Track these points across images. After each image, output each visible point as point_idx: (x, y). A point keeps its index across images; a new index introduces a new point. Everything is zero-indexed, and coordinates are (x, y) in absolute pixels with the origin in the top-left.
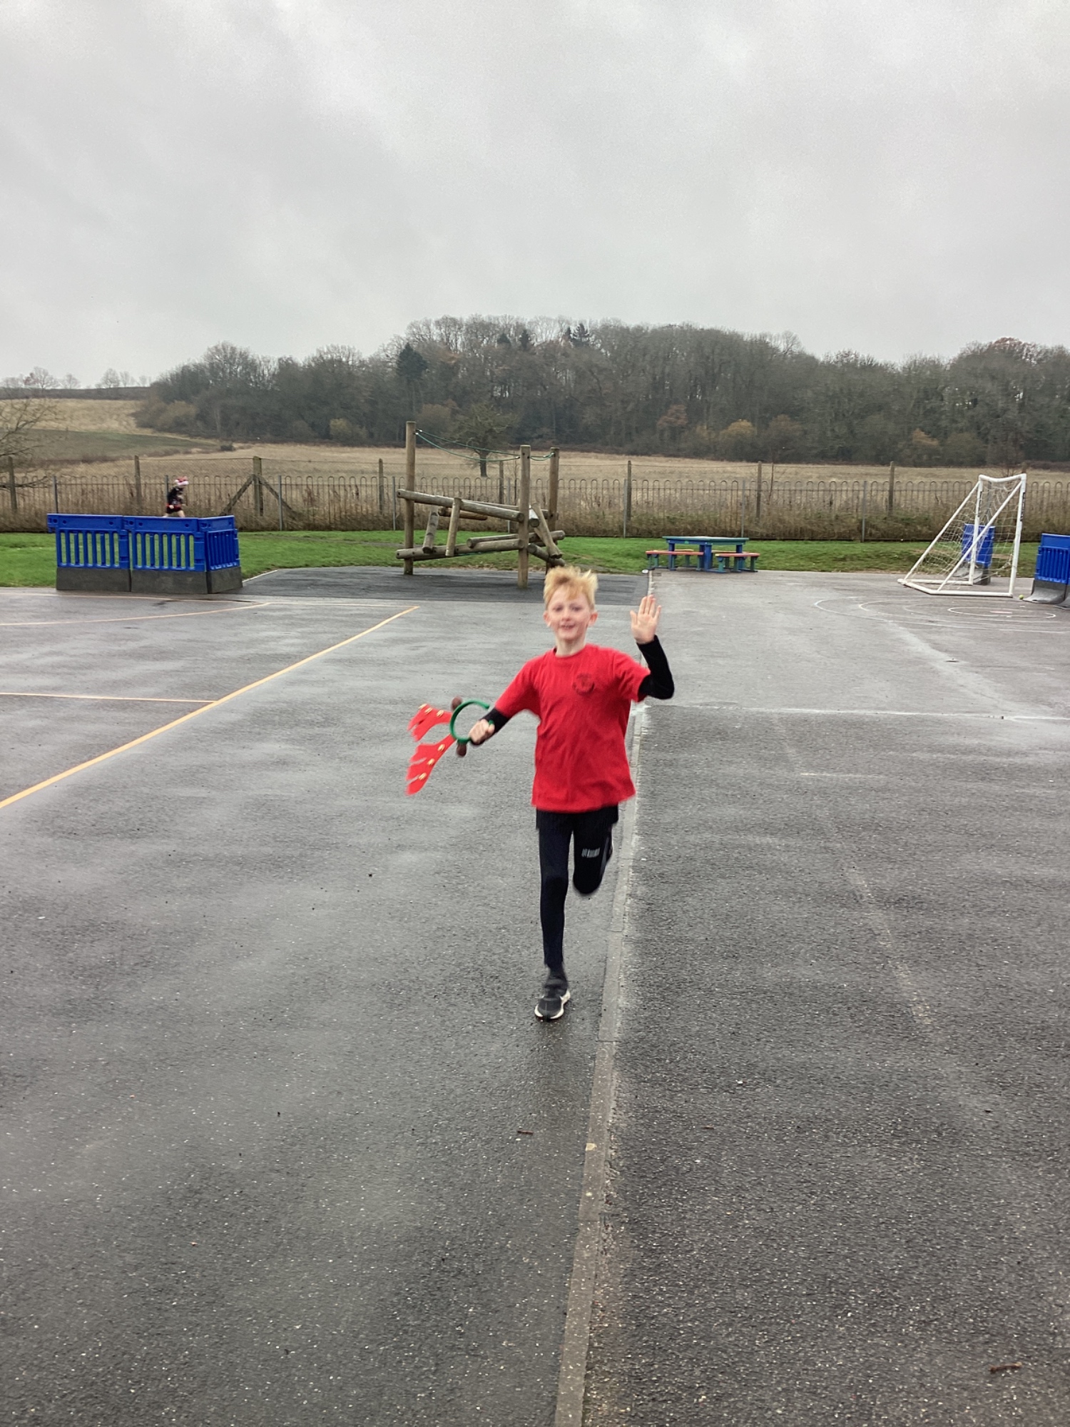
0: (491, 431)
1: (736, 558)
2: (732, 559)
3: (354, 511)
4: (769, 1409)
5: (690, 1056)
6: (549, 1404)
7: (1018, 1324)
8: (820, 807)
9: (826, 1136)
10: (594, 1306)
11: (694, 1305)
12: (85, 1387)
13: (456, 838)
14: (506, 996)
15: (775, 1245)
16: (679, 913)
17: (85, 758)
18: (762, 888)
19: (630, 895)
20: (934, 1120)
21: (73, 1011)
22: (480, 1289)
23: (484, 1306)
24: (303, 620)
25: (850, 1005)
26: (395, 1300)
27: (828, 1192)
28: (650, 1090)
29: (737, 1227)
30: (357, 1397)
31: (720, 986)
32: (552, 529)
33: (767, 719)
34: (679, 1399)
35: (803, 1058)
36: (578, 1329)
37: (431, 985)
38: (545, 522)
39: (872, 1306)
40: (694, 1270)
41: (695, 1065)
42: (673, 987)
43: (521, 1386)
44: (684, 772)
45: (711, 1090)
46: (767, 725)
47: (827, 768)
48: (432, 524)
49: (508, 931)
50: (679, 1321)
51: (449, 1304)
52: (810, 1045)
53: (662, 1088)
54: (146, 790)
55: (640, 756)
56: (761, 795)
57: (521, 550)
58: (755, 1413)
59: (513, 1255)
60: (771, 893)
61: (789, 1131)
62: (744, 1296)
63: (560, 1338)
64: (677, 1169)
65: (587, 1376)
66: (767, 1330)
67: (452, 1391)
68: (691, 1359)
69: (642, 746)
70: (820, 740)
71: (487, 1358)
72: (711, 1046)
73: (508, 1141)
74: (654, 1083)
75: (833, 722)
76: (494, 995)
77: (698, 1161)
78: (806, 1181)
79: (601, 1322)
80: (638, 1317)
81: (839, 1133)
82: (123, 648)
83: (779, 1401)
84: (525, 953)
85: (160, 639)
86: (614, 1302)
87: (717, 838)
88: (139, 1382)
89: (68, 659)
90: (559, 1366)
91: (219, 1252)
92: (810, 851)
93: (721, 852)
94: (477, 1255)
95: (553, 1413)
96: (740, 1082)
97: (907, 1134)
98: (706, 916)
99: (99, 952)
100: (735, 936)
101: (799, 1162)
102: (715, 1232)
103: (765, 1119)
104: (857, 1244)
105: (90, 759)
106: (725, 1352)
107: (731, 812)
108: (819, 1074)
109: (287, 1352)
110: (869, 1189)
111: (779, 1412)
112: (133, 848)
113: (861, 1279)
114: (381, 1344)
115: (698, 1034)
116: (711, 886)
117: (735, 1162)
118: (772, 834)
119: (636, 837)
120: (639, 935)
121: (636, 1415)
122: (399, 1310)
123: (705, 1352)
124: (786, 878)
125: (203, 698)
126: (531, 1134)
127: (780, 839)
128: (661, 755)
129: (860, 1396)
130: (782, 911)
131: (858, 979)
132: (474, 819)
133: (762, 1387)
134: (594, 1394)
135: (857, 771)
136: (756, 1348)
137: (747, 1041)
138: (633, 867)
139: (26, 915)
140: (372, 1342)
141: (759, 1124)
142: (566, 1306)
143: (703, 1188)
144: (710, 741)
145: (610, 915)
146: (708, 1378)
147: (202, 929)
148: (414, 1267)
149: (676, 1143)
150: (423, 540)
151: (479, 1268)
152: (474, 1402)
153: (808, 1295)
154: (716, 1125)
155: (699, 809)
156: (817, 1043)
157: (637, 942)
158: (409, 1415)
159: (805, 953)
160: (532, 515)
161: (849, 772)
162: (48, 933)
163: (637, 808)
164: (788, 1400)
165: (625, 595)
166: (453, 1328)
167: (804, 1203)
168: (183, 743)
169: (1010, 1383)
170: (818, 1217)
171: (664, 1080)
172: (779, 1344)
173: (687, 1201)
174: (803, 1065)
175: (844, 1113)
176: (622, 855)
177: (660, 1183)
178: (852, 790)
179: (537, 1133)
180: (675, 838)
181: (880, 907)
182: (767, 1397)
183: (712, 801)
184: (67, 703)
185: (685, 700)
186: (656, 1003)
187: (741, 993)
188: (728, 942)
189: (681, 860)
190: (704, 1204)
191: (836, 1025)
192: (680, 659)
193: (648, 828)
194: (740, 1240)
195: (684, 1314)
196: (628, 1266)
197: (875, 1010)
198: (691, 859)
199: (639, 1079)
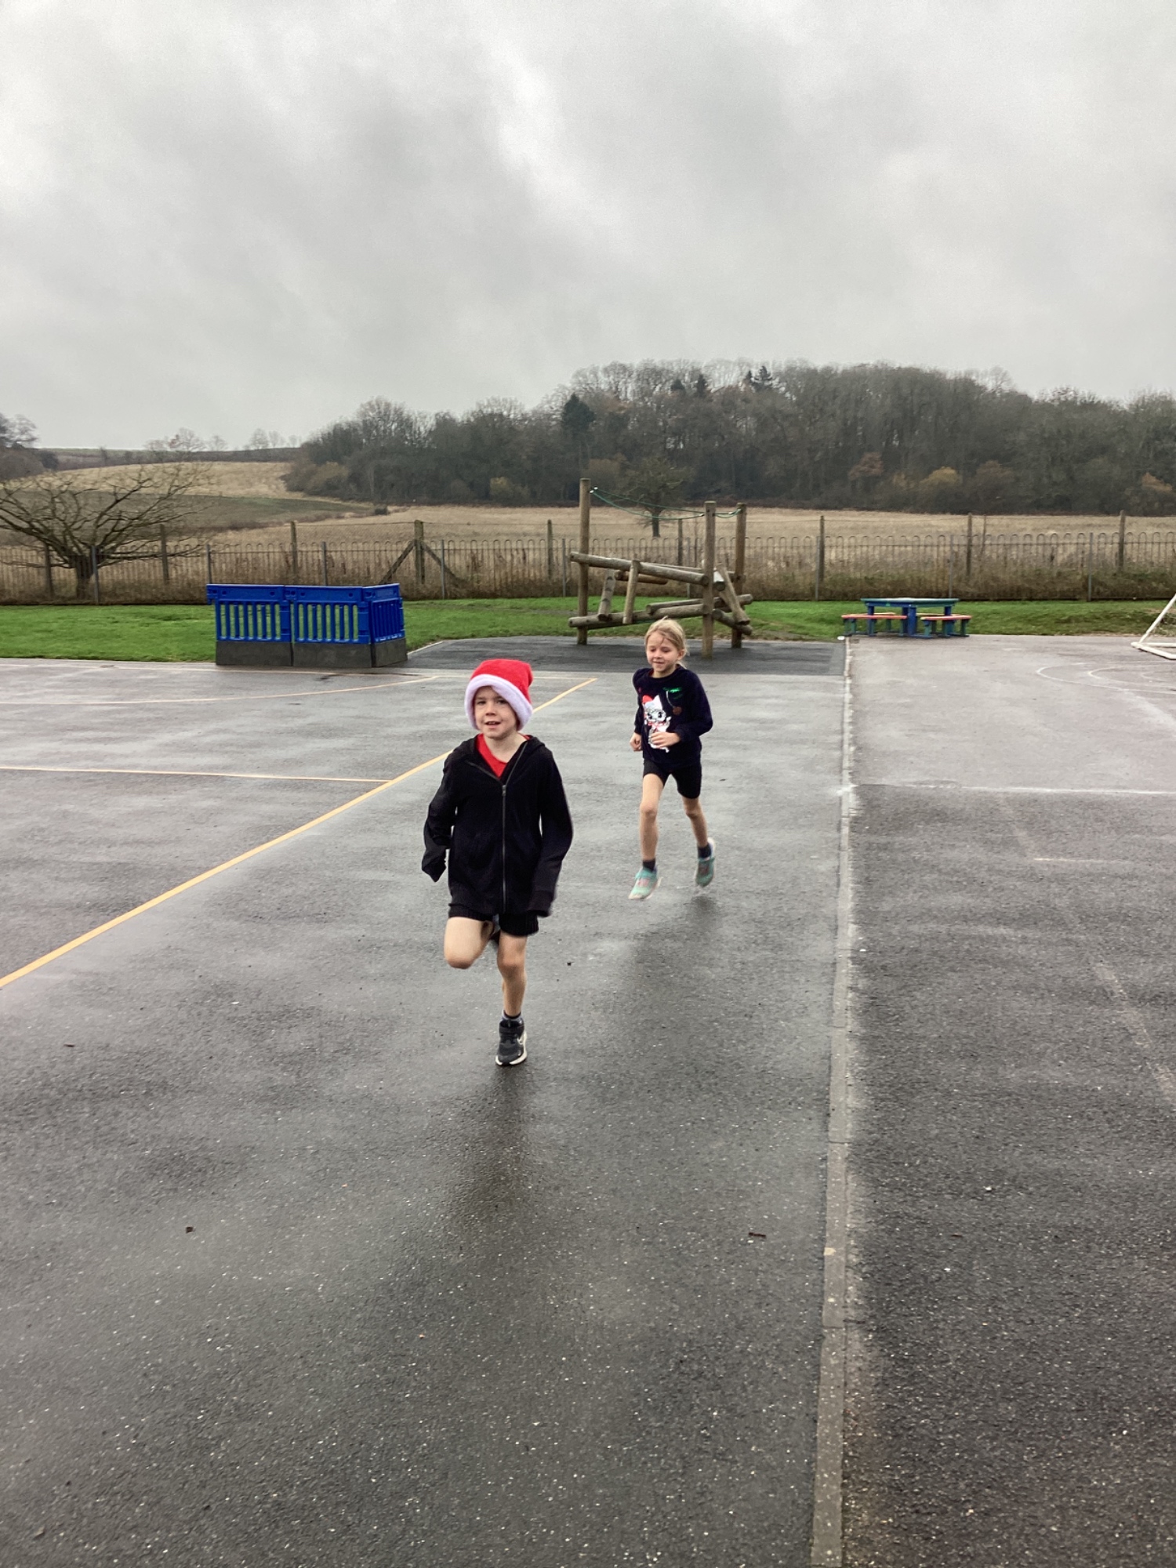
0: (664, 486)
1: (945, 621)
2: (940, 623)
3: (521, 577)
4: (1043, 1526)
5: (931, 1160)
6: (805, 1512)
8: (1059, 895)
9: (1088, 1247)
10: (846, 1414)
11: (954, 1417)
12: (325, 1475)
13: (658, 925)
14: (725, 1092)
15: (1038, 1359)
16: (907, 1009)
17: (264, 839)
18: (999, 983)
19: (851, 988)
21: (276, 1099)
22: (723, 1393)
23: (729, 1410)
25: (1106, 1109)
26: (635, 1400)
27: (1093, 1306)
28: (889, 1194)
29: (995, 1338)
30: (604, 1496)
31: (959, 1086)
32: (739, 592)
33: (991, 798)
34: (944, 1512)
35: (1057, 1164)
36: (830, 1436)
37: (643, 1079)
38: (730, 585)
39: (1150, 1425)
40: (951, 1381)
41: (936, 1170)
42: (906, 1087)
43: (774, 1491)
44: (901, 857)
45: (957, 1194)
46: (991, 805)
47: (1065, 852)
48: (608, 589)
49: (721, 1024)
50: (939, 1433)
51: (691, 1407)
52: (1063, 1151)
53: (902, 1194)
54: (328, 873)
55: (851, 840)
56: (991, 882)
57: (705, 616)
58: (1028, 1530)
59: (755, 1359)
60: (1009, 988)
61: (1046, 1241)
62: (1010, 1410)
63: (813, 1446)
64: (925, 1277)
65: (843, 1485)
66: (1035, 1445)
67: (702, 1494)
68: (954, 1472)
69: (852, 829)
70: (1053, 822)
71: (736, 1462)
72: (953, 1151)
73: (741, 1243)
74: (894, 1187)
75: (1067, 803)
76: (711, 1091)
77: (948, 1270)
78: (1068, 1293)
79: (854, 1431)
80: (895, 1428)
81: (1101, 1244)
82: (290, 725)
83: (1054, 1518)
84: (741, 1047)
85: (328, 715)
86: (866, 1411)
87: (943, 928)
88: (379, 1472)
89: (234, 737)
90: (813, 1474)
91: (448, 1346)
92: (1050, 944)
93: (950, 944)
94: (717, 1358)
95: (811, 1520)
96: (989, 1189)
98: (937, 1012)
99: (295, 1039)
100: (972, 1034)
101: (1058, 1273)
102: (971, 1344)
103: (1018, 1227)
104: (1128, 1360)
105: (268, 840)
106: (990, 1466)
107: (957, 900)
108: (1076, 1182)
109: (527, 1449)
110: (1138, 1303)
111: (1054, 1529)
112: (322, 933)
113: (1134, 1397)
114: (624, 1445)
115: (938, 1137)
116: (940, 980)
117: (988, 1271)
118: (1006, 925)
119: (853, 926)
120: (864, 1031)
121: (899, 1526)
122: (640, 1411)
123: (970, 1465)
124: (1026, 973)
125: (377, 778)
126: (764, 1236)
127: (1016, 930)
128: (873, 838)
129: (1141, 1517)
130: (1022, 1008)
131: (1114, 1082)
132: (675, 905)
133: (1034, 1504)
134: (853, 1504)
135: (1098, 857)
136: (1024, 1464)
137: (993, 1146)
138: (852, 958)
139: (220, 999)
140: (613, 1442)
141: (1012, 1232)
142: (816, 1414)
143: (956, 1298)
144: (927, 823)
145: (830, 1009)
146: (974, 1492)
147: (399, 1017)
148: (652, 1368)
149: (921, 1250)
150: (599, 607)
151: (721, 1371)
152: (726, 1506)
153: (1078, 1411)
154: (964, 1232)
155: (921, 897)
156: (1071, 1149)
157: (864, 1037)
158: (660, 1517)
159: (1053, 1053)
160: (718, 578)
161: (1089, 857)
162: (243, 1018)
163: (850, 896)
164: (1064, 1517)
165: (819, 664)
166: (699, 1432)
167: (1066, 1315)
168: (362, 824)
170: (1082, 1331)
171: (904, 1184)
172: (1049, 1460)
173: (939, 1310)
174: (1058, 1173)
175: (1106, 1223)
176: (838, 945)
177: (907, 1291)
178: (1094, 877)
179: (769, 1235)
180: (898, 927)
181: (1134, 1005)
182: (1039, 1514)
183: (935, 889)
184: (239, 782)
185: (896, 778)
186: (890, 1104)
187: (982, 1095)
188: (965, 1041)
189: (905, 952)
190: (957, 1314)
191: (1092, 1130)
192: (887, 734)
193: (866, 917)
194: (999, 1350)
195: (944, 1426)
196: (879, 1375)
197: (1134, 1114)
198: (917, 951)
199: (876, 1182)
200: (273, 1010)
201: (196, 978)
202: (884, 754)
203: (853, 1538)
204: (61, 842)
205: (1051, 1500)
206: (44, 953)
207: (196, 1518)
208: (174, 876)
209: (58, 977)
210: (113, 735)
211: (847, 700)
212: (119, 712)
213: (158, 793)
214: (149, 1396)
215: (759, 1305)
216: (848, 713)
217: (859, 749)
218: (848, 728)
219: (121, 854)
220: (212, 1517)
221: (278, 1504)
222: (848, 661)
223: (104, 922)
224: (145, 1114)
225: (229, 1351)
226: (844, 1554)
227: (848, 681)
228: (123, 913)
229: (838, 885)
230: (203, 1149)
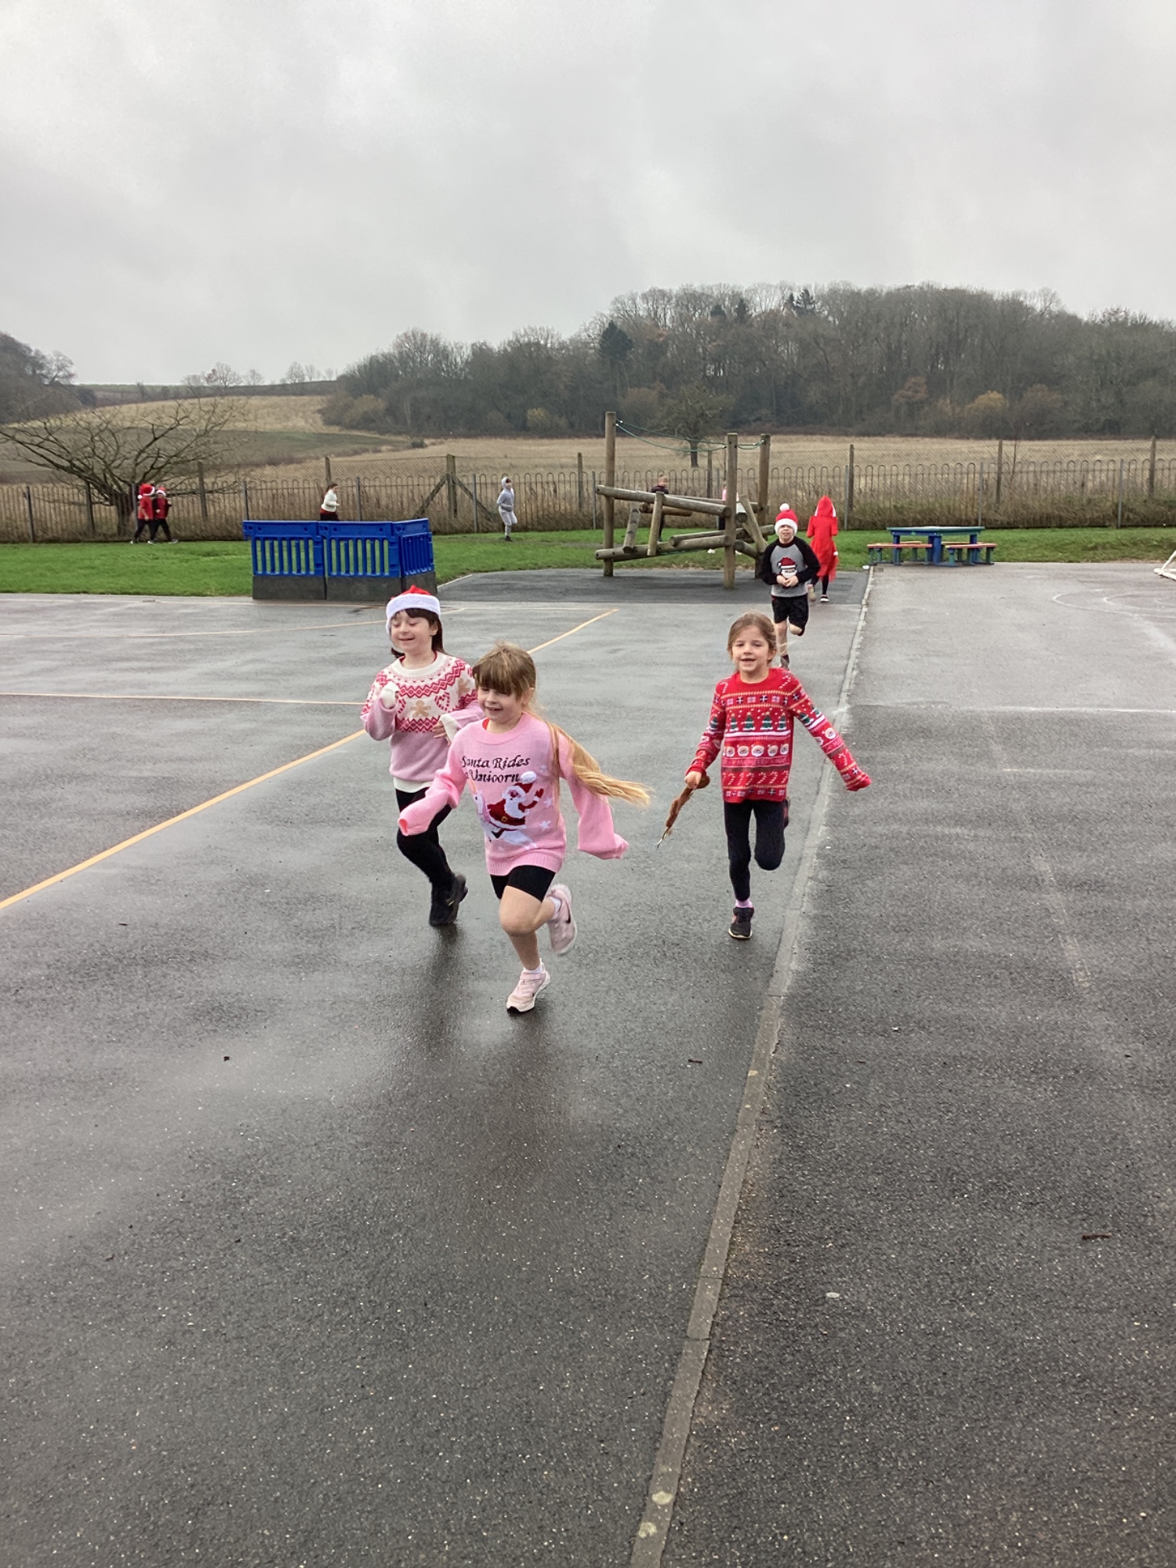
0: (702, 416)
1: (969, 549)
2: (965, 551)
3: (552, 510)
5: (852, 1008)
6: (701, 1244)
7: (1116, 1207)
8: (1018, 800)
9: (969, 1071)
10: (745, 1182)
11: (831, 1185)
12: (330, 1220)
15: (908, 1147)
16: (858, 894)
17: (295, 756)
18: (944, 873)
19: (812, 878)
20: (1075, 1061)
22: (649, 1167)
23: (652, 1178)
24: (498, 624)
25: (1012, 970)
27: (963, 1111)
28: (811, 1033)
29: (876, 1133)
31: (889, 954)
32: (761, 523)
33: (977, 717)
34: (810, 1245)
35: (959, 1011)
36: (729, 1196)
37: (617, 949)
39: (987, 1191)
40: (833, 1160)
41: (855, 1015)
42: (843, 955)
43: (679, 1231)
44: (880, 769)
45: (867, 1034)
46: (975, 723)
47: (1033, 764)
48: (634, 522)
50: (816, 1195)
51: (623, 1176)
52: (967, 1002)
53: (822, 1032)
54: (352, 785)
56: (957, 789)
57: (727, 547)
58: (872, 1257)
59: (679, 1146)
60: (952, 877)
61: (935, 1066)
62: (876, 1180)
63: (716, 1203)
64: (828, 1090)
65: (734, 1228)
66: (891, 1204)
67: (623, 1232)
68: (823, 1220)
70: (1030, 738)
71: (652, 1212)
72: (873, 1001)
73: (680, 1067)
74: (815, 1028)
75: (1048, 721)
76: (674, 958)
77: (848, 1086)
78: (945, 1103)
79: (749, 1193)
80: (782, 1191)
81: (981, 1069)
82: (322, 655)
83: (894, 1250)
84: (706, 925)
86: (762, 1180)
87: (905, 829)
88: (372, 1218)
89: (270, 666)
90: (712, 1220)
91: (433, 1136)
92: (997, 840)
93: (908, 842)
94: (648, 1144)
95: (704, 1250)
96: (896, 1029)
97: (1046, 1071)
98: (884, 896)
99: (319, 919)
100: (910, 914)
101: (940, 1088)
102: (855, 1136)
103: (914, 1056)
104: (982, 1148)
105: (300, 757)
106: (853, 1216)
107: (923, 805)
108: (971, 1024)
110: (1001, 1110)
111: (893, 1256)
112: (344, 834)
113: (980, 1173)
114: (566, 1200)
115: (861, 991)
116: (892, 871)
117: (882, 1087)
118: (962, 825)
119: (823, 828)
120: (816, 912)
121: (773, 1253)
122: (581, 1179)
123: (836, 1216)
124: (970, 865)
126: (701, 1062)
127: (970, 830)
129: (964, 1249)
130: (960, 893)
131: (1025, 950)
133: (881, 1240)
134: (739, 1239)
135: (1064, 767)
136: (880, 1215)
137: (907, 998)
138: (817, 854)
139: (254, 888)
140: (558, 1198)
141: (908, 1060)
142: (721, 1181)
143: (850, 1105)
144: (911, 739)
145: (790, 895)
146: (836, 1233)
147: (409, 902)
148: (595, 1150)
149: (829, 1072)
150: (624, 539)
151: (650, 1153)
152: (640, 1240)
153: (932, 1181)
154: (868, 1059)
156: (974, 1000)
157: (815, 917)
158: (588, 1245)
159: (977, 928)
161: (1056, 767)
162: (274, 903)
163: (826, 803)
164: (902, 1249)
165: (840, 593)
166: (626, 1192)
167: (939, 1118)
169: (1099, 1245)
170: (950, 1128)
171: (826, 1026)
172: (900, 1213)
173: (834, 1113)
174: (958, 1018)
175: (990, 1053)
176: (807, 844)
177: (811, 1100)
178: (1054, 785)
179: (705, 1062)
180: (863, 828)
181: (1062, 890)
182: (884, 1247)
183: (905, 796)
184: (272, 707)
185: (892, 699)
186: (825, 967)
187: (907, 960)
188: (902, 918)
189: (865, 848)
190: (849, 1116)
191: (996, 986)
192: (890, 658)
193: (836, 820)
194: (878, 1142)
195: (821, 1191)
196: (777, 1156)
197: (1036, 975)
198: (876, 847)
199: (803, 1025)
200: (300, 896)
201: (233, 871)
202: (885, 678)
203: (735, 1261)
204: (110, 759)
205: (895, 1238)
206: (98, 852)
207: (230, 1248)
208: (213, 788)
209: (113, 871)
210: (155, 665)
211: (859, 628)
212: (161, 644)
213: (199, 717)
214: (193, 1171)
215: (687, 1110)
216: (858, 640)
217: (861, 672)
218: (854, 654)
219: (166, 770)
220: (242, 1247)
221: (293, 1239)
222: (868, 590)
223: (151, 827)
224: (188, 975)
225: (258, 1141)
226: (726, 1270)
227: (865, 609)
228: (168, 819)
229: (818, 793)
230: (239, 1000)
